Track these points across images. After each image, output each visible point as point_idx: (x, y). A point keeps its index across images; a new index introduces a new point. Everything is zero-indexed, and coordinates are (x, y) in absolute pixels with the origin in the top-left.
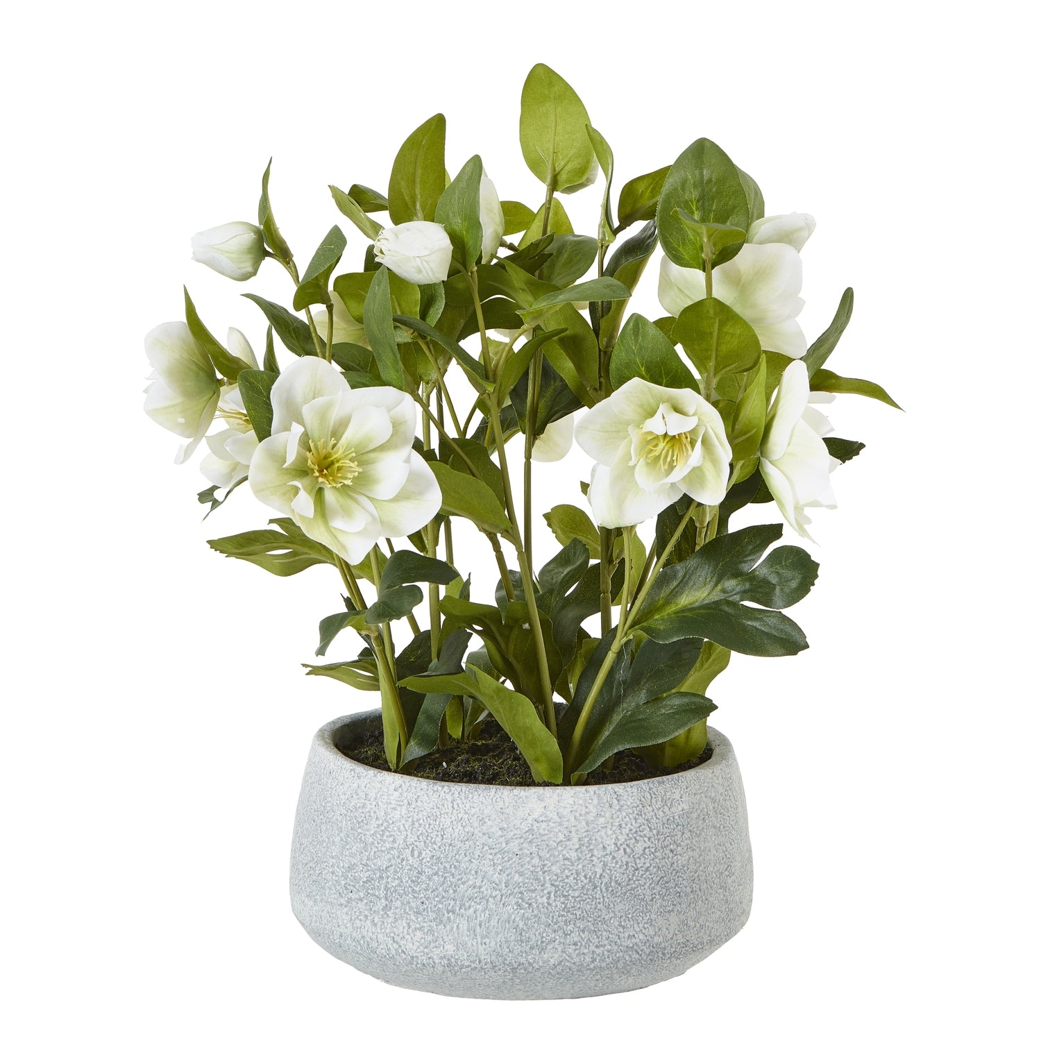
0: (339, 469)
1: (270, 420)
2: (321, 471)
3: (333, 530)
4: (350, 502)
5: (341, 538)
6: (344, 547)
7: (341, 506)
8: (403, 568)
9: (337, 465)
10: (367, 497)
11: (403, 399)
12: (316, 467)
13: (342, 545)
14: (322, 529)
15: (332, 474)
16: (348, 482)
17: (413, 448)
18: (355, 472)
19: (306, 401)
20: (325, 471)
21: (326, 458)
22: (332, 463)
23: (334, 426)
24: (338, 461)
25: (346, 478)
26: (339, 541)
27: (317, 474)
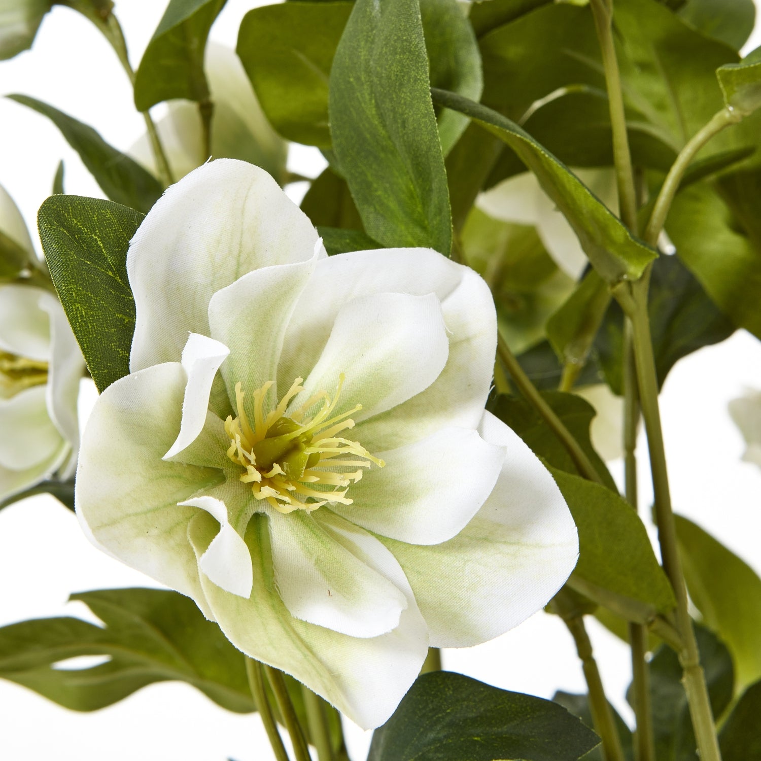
0: (312, 461)
1: (128, 330)
2: (264, 468)
3: (300, 630)
4: (338, 553)
5: (328, 652)
6: (335, 678)
7: (318, 562)
8: (448, 719)
9: (308, 451)
10: (380, 537)
11: (458, 284)
12: (252, 457)
13: (330, 671)
14: (274, 628)
15: (292, 477)
16: (335, 498)
17: (488, 407)
18: (354, 469)
19: (216, 284)
20: (277, 469)
21: (275, 432)
22: (294, 447)
23: (285, 352)
24: (309, 443)
25: (332, 488)
26: (320, 661)
27: (255, 475)
